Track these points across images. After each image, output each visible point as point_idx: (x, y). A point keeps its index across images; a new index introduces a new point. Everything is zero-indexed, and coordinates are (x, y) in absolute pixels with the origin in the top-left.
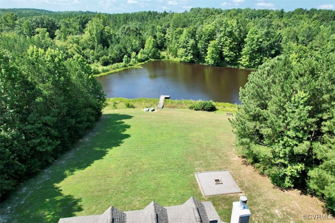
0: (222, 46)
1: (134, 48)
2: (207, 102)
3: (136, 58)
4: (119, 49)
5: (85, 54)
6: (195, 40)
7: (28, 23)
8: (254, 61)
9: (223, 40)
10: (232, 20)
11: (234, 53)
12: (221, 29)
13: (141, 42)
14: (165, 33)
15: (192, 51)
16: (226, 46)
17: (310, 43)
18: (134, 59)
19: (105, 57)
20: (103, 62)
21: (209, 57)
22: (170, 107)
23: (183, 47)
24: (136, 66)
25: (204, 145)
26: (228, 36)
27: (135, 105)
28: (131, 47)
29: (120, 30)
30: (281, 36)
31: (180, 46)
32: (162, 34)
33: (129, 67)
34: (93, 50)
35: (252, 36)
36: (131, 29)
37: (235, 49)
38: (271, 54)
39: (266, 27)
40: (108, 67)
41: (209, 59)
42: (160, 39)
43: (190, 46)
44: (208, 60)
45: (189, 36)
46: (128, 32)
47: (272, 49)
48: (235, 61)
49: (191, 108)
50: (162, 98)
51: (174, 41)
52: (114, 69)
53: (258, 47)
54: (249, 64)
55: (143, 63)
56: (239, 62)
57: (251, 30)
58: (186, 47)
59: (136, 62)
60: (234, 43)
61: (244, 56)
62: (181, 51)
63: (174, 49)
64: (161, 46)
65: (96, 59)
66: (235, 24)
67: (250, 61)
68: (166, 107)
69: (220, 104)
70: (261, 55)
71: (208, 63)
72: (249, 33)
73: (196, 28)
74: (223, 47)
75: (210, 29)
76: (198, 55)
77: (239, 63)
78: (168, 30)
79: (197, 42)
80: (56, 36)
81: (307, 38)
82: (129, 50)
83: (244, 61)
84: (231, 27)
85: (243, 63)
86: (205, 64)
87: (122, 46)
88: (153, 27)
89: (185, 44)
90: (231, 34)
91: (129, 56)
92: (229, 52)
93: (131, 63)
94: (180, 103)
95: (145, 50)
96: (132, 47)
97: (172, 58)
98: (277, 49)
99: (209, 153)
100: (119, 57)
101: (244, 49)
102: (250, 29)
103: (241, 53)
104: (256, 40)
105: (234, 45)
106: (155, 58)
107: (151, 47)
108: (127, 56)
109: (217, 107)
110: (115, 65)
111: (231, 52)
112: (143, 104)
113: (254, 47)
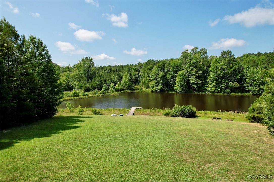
0: (188, 75)
1: (113, 81)
3: (114, 88)
4: (100, 80)
5: (71, 84)
6: (164, 72)
8: (220, 86)
9: (189, 70)
11: (201, 80)
12: (186, 61)
13: (119, 78)
14: (139, 72)
15: (161, 82)
16: (192, 75)
18: (112, 89)
19: (87, 86)
20: (85, 89)
21: (177, 86)
23: (154, 80)
24: (113, 94)
26: (193, 67)
29: (103, 71)
31: (151, 79)
32: (136, 72)
33: (107, 94)
34: (79, 82)
35: (216, 65)
36: (112, 69)
37: (201, 78)
38: (236, 79)
40: (88, 93)
42: (134, 76)
43: (160, 77)
44: (177, 88)
45: (158, 70)
47: (236, 74)
48: (201, 87)
49: (166, 114)
50: (134, 108)
51: (146, 76)
52: (93, 94)
53: (222, 73)
54: (216, 89)
55: (120, 92)
58: (157, 79)
59: (114, 91)
60: (199, 72)
61: (211, 83)
62: (152, 83)
63: (146, 82)
64: (135, 82)
65: (80, 88)
66: (199, 56)
67: (216, 87)
70: (226, 80)
71: (176, 91)
72: (213, 62)
73: (165, 63)
74: (190, 77)
75: (176, 62)
76: (167, 85)
77: (206, 89)
78: (141, 69)
79: (166, 74)
82: (108, 82)
83: (210, 87)
84: (195, 58)
85: (210, 89)
86: (174, 92)
87: (103, 79)
89: (155, 77)
90: (196, 64)
91: (108, 86)
92: (196, 80)
93: (109, 91)
94: (153, 112)
95: (122, 83)
96: (111, 80)
97: (144, 89)
98: (241, 74)
100: (100, 87)
101: (209, 77)
103: (207, 80)
104: (220, 67)
105: (200, 73)
106: (129, 90)
107: (127, 80)
108: (105, 85)
110: (95, 91)
111: (197, 80)
113: (219, 73)
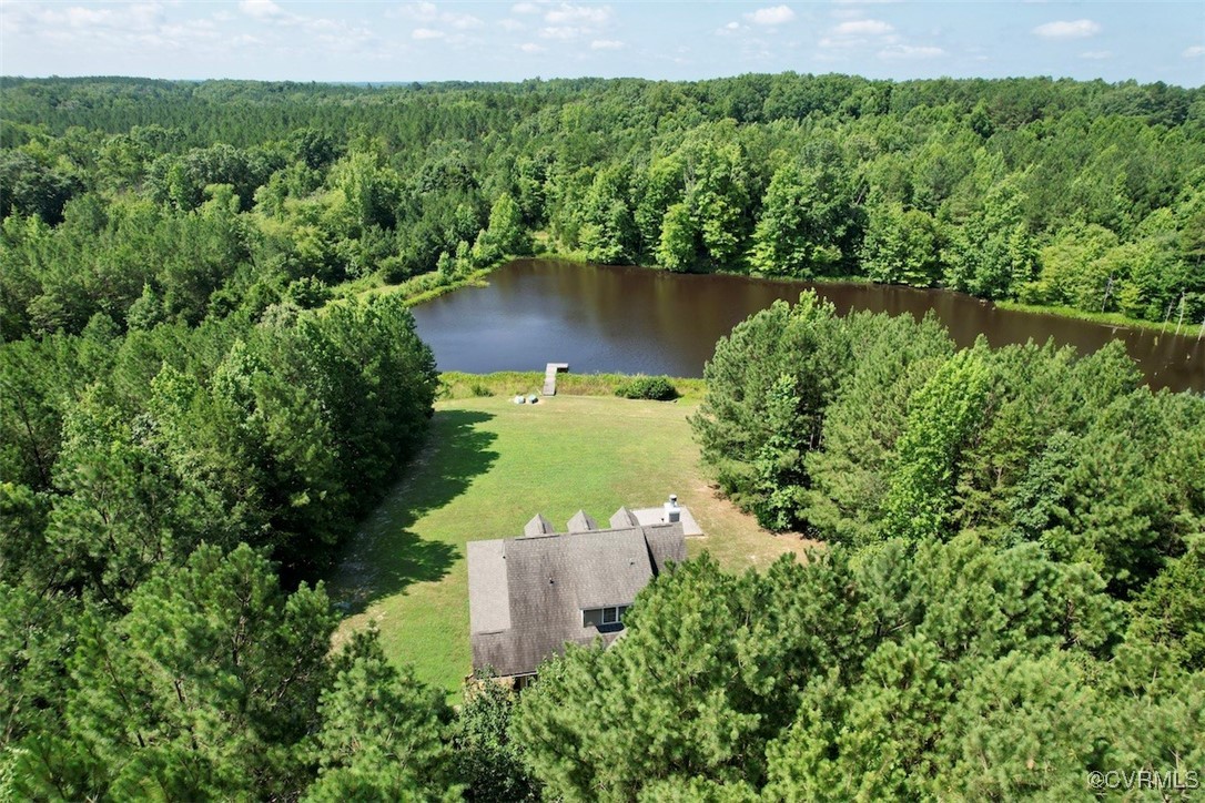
0: (700, 217)
1: (462, 228)
2: (656, 378)
3: (470, 257)
4: (425, 234)
5: (337, 251)
6: (627, 201)
7: (180, 170)
8: (788, 257)
9: (703, 200)
10: (728, 147)
11: (735, 235)
12: (698, 172)
13: (478, 208)
14: (543, 179)
15: (618, 233)
16: (712, 217)
17: (944, 202)
18: (465, 261)
19: (391, 260)
20: (389, 273)
21: (666, 250)
22: (571, 392)
23: (597, 221)
24: (470, 280)
25: (646, 469)
26: (717, 191)
27: (492, 388)
28: (453, 227)
29: (419, 174)
30: (866, 182)
31: (586, 218)
32: (534, 181)
33: (455, 285)
34: (355, 241)
35: (781, 191)
36: (450, 170)
37: (737, 225)
38: (835, 237)
39: (820, 165)
40: (403, 288)
41: (665, 255)
42: (529, 196)
43: (613, 217)
45: (609, 192)
46: (440, 181)
47: (838, 220)
48: (736, 257)
49: (620, 393)
50: (552, 369)
51: (569, 204)
52: (418, 292)
53: (798, 219)
54: (775, 266)
55: (487, 270)
56: (748, 258)
57: (778, 174)
58: (604, 222)
59: (471, 267)
60: (732, 211)
61: (763, 245)
62: (589, 232)
63: (569, 226)
64: (532, 218)
65: (367, 264)
66: (735, 157)
67: (778, 258)
68: (562, 392)
69: (687, 382)
70: (806, 240)
71: (663, 264)
72: (774, 179)
73: (630, 171)
74: (704, 221)
75: (668, 170)
76: (636, 242)
77: (748, 262)
78: (549, 169)
79: (632, 209)
80: (255, 203)
81: (937, 188)
82: (449, 234)
83: (762, 257)
84: (723, 166)
85: (758, 263)
86: (656, 266)
87: (431, 225)
88: (511, 164)
89: (600, 212)
90: (724, 185)
91: (453, 254)
92: (721, 233)
93: (458, 273)
94: (595, 383)
95: (491, 232)
96: (457, 225)
97: (564, 252)
98: (851, 222)
99: (654, 480)
100: (427, 258)
101: (759, 225)
102: (777, 171)
103: (754, 236)
104: (792, 201)
105: (734, 214)
106: (517, 253)
107: (506, 222)
108: (447, 256)
109: (679, 391)
111: (725, 234)
112: (509, 385)
113: (787, 220)
